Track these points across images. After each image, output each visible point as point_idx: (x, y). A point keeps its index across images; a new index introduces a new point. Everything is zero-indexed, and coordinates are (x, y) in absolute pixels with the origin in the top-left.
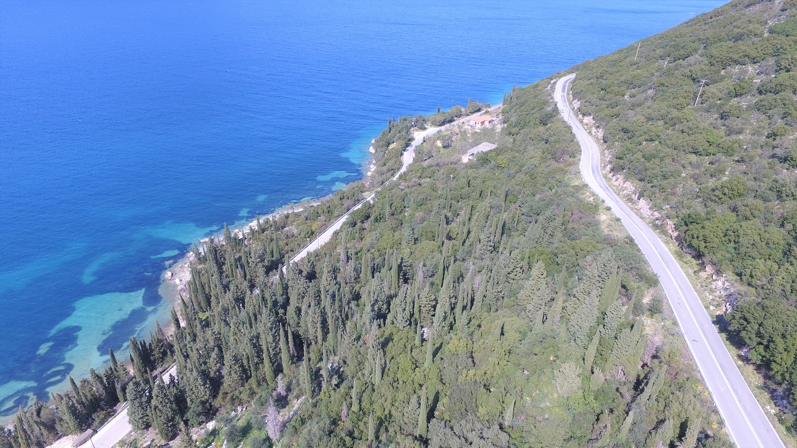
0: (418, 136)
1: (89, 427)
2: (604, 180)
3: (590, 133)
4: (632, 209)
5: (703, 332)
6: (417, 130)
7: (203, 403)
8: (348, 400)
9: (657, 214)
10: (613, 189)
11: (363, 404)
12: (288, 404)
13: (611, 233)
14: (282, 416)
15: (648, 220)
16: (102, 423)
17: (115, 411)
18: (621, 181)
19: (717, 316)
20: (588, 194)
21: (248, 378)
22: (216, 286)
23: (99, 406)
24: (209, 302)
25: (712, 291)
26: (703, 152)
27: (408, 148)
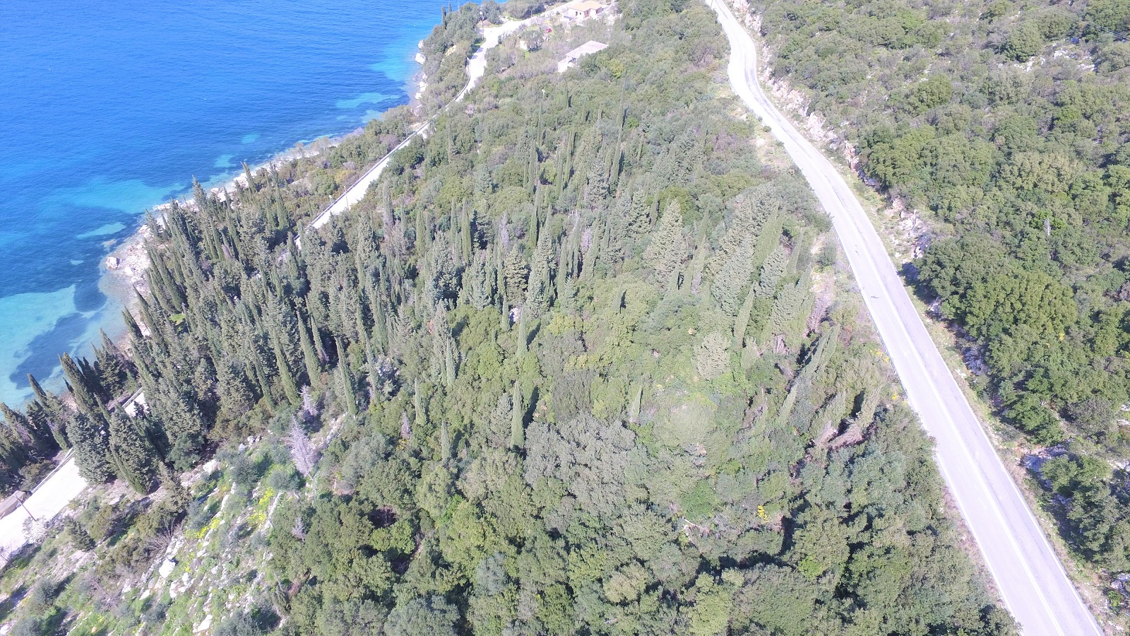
0: (490, 35)
1: (17, 487)
2: (761, 90)
3: (743, 22)
4: (799, 130)
5: (886, 286)
6: (488, 26)
7: (193, 437)
8: (410, 410)
9: (832, 135)
10: (773, 102)
11: (432, 414)
12: (322, 426)
13: (770, 163)
14: (315, 442)
15: (820, 144)
16: (37, 480)
17: (55, 463)
18: (784, 90)
19: (904, 266)
20: (739, 110)
21: (258, 397)
22: (191, 272)
23: (27, 458)
24: (184, 298)
25: (899, 233)
26: (896, 44)
27: (475, 54)
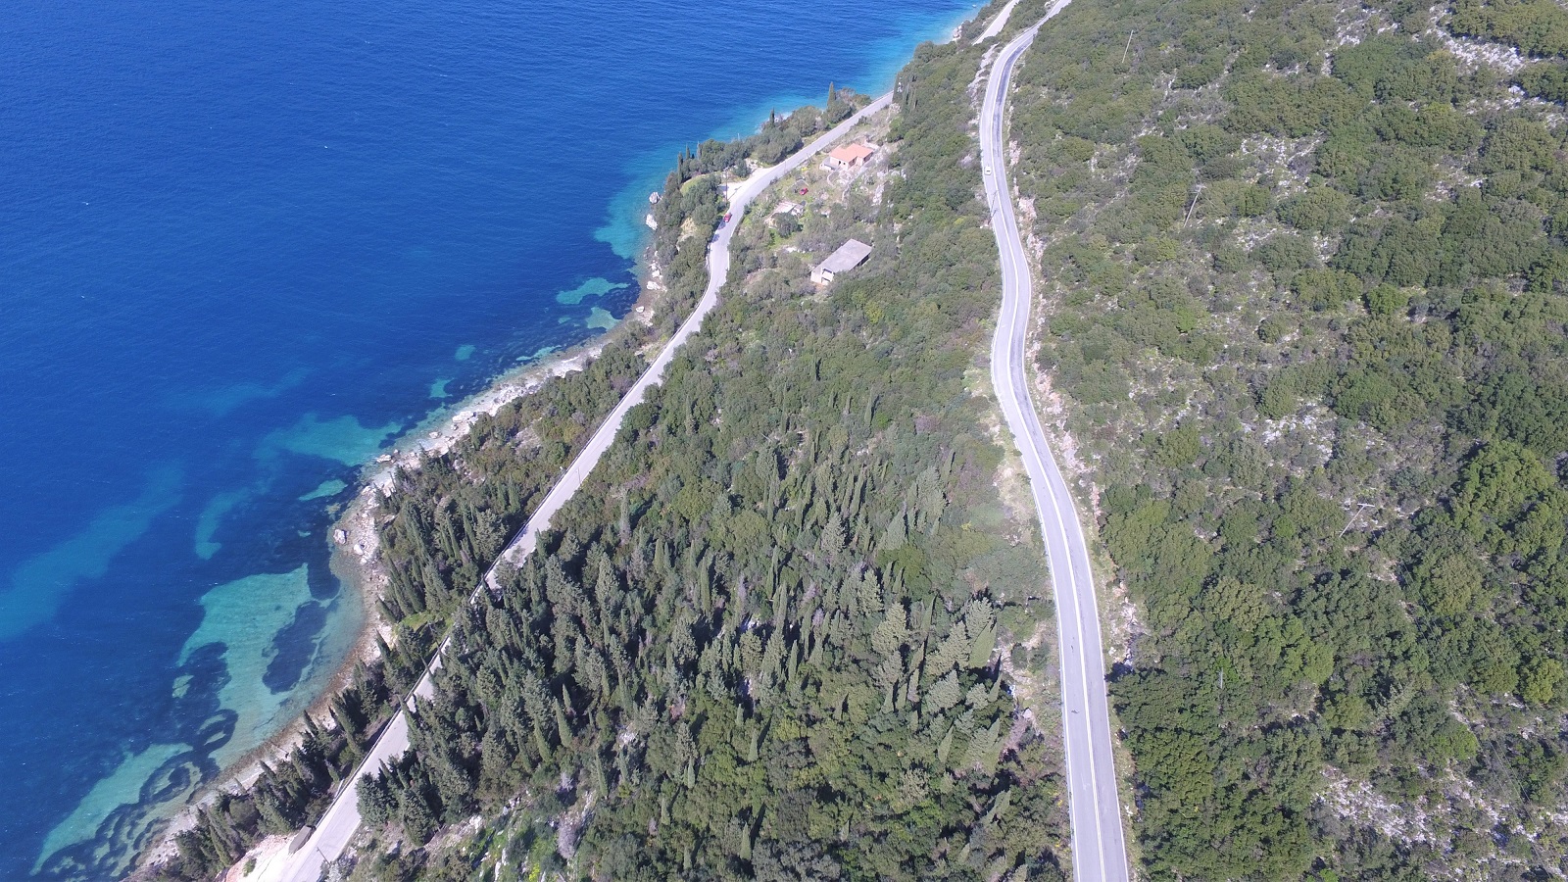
2: (1025, 375)
4: (1053, 448)
5: (1090, 694)
6: (732, 180)
7: (462, 798)
8: (656, 809)
9: (1083, 469)
10: (1033, 400)
11: (675, 815)
13: (1013, 506)
14: (572, 816)
15: (1071, 475)
16: (319, 816)
18: (1047, 385)
19: (1115, 665)
20: (994, 417)
21: (515, 754)
23: (310, 795)
26: (1167, 351)
27: (717, 232)
